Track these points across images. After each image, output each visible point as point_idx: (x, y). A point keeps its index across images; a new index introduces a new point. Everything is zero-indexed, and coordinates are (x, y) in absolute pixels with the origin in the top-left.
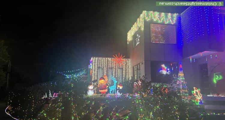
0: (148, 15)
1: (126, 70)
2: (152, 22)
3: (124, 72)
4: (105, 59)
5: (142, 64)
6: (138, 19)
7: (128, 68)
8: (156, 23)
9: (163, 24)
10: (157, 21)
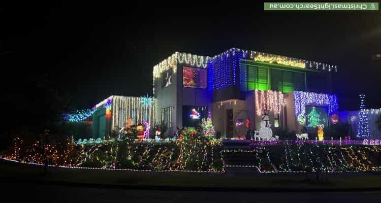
0: (181, 57)
1: (152, 112)
2: (184, 64)
3: (150, 113)
4: (136, 99)
5: (174, 107)
6: (169, 58)
7: (155, 109)
8: (189, 66)
9: (195, 67)
10: (189, 64)
